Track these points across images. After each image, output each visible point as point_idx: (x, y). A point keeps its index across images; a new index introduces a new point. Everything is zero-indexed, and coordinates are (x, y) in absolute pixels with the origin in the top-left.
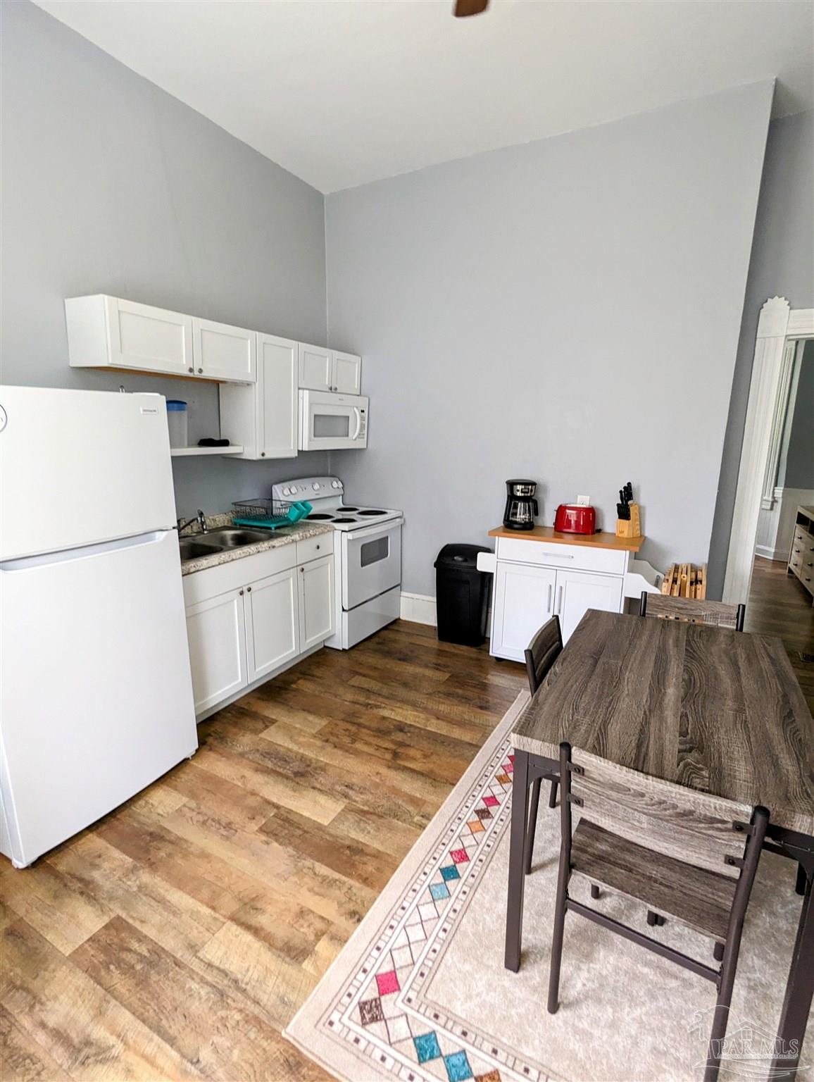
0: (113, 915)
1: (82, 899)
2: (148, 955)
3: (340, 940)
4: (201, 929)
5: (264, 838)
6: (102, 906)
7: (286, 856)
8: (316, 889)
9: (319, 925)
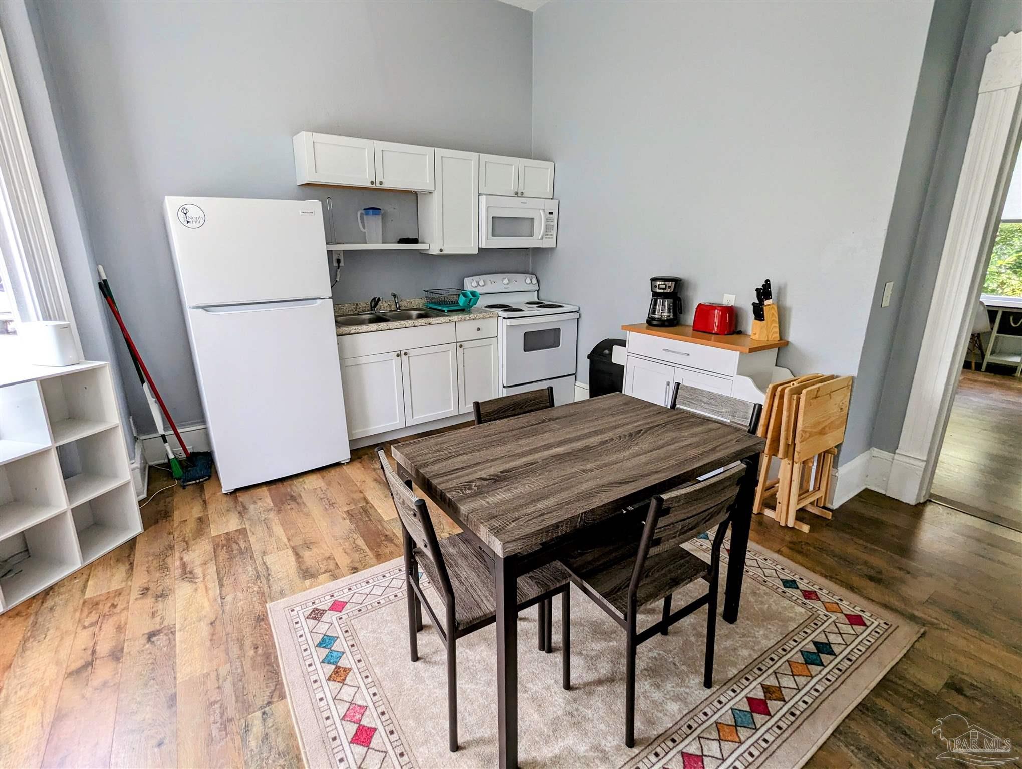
0: (244, 526)
1: (238, 515)
2: (243, 548)
3: (335, 577)
4: (275, 547)
5: (345, 516)
6: (243, 520)
7: (347, 528)
8: (347, 550)
9: (332, 567)
